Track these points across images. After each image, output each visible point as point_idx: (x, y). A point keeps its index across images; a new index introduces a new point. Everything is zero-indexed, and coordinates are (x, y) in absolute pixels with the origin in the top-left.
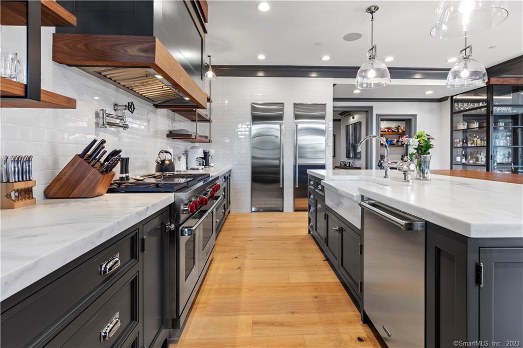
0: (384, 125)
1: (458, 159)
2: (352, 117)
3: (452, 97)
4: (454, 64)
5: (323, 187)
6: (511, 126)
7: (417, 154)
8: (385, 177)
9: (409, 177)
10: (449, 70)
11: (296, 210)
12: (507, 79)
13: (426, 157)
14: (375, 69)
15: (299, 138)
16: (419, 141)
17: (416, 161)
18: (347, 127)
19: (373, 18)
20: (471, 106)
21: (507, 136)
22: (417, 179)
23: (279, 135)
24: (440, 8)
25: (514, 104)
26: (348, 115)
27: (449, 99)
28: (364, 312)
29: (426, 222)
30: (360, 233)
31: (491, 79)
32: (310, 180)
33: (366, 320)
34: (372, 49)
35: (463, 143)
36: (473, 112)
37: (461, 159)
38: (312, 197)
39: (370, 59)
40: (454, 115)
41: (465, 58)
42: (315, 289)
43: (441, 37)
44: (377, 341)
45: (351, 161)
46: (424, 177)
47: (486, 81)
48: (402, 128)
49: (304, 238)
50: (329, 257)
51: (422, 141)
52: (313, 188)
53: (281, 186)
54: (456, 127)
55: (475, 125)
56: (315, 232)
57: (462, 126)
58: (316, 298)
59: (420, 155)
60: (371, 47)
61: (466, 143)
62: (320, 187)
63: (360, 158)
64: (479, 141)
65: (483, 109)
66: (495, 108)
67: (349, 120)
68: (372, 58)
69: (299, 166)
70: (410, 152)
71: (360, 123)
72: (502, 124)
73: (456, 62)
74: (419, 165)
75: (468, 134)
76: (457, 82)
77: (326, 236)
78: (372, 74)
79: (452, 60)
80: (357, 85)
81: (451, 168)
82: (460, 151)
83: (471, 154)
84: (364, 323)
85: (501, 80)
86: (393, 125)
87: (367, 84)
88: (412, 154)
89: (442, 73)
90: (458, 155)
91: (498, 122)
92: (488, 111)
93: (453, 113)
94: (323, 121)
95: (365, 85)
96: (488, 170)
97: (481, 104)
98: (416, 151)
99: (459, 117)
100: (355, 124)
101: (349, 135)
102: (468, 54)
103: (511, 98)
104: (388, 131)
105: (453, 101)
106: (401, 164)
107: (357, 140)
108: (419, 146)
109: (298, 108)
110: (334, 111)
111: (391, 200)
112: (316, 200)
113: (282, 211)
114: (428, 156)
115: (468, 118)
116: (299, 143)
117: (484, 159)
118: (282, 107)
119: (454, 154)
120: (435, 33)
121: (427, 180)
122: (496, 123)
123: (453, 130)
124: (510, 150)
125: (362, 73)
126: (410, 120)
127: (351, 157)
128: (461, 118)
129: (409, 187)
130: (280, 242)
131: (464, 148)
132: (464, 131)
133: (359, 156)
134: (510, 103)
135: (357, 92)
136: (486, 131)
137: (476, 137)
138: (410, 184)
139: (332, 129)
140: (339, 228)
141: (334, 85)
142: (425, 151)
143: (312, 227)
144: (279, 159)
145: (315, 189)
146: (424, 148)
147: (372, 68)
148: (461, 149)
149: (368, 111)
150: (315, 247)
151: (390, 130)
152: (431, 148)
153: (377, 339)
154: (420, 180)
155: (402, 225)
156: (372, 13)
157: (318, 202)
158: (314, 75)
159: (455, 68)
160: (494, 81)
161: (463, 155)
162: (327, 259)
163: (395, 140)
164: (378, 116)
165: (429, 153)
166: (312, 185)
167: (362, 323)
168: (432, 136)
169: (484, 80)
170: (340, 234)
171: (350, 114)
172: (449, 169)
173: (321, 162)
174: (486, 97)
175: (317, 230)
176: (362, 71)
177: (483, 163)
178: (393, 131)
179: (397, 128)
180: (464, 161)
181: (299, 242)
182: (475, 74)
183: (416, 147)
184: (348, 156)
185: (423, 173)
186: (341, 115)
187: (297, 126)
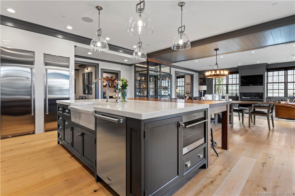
0: (105, 75)
1: (137, 93)
2: (86, 69)
3: (135, 64)
4: (135, 49)
5: (69, 110)
6: (154, 80)
7: (122, 89)
8: (107, 102)
9: (118, 100)
10: (134, 51)
11: (46, 131)
12: (153, 60)
13: (125, 91)
14: (101, 42)
15: (48, 80)
16: (122, 83)
17: (121, 93)
18: (84, 75)
19: (99, 13)
20: (142, 69)
21: (153, 84)
22: (122, 102)
23: (30, 77)
24: (130, 20)
25: (155, 70)
26: (84, 67)
27: (134, 65)
28: (97, 176)
29: (127, 117)
30: (94, 133)
31: (148, 58)
32: (59, 107)
33: (99, 180)
34: (99, 30)
35: (139, 86)
36: (142, 72)
37: (139, 93)
38: (60, 118)
39: (98, 36)
40: (136, 73)
41: (139, 47)
42: (66, 176)
43: (131, 34)
44: (104, 188)
45: (86, 96)
46: (125, 100)
47: (147, 59)
48: (114, 78)
49: (54, 148)
50: (74, 154)
51: (124, 83)
52: (61, 112)
53: (33, 115)
54: (137, 78)
55: (143, 78)
56: (64, 142)
57: (139, 78)
58: (66, 181)
59: (123, 89)
60: (98, 29)
61: (140, 86)
62: (67, 111)
63: (92, 94)
64: (144, 86)
65: (146, 72)
66: (149, 71)
67: (85, 70)
68: (99, 35)
69: (48, 99)
70: (118, 88)
71: (91, 73)
72: (152, 79)
73: (136, 48)
74: (123, 94)
75: (141, 82)
76: (137, 57)
77: (72, 141)
78: (99, 44)
79: (135, 47)
80: (90, 50)
81: (135, 97)
82: (138, 90)
83: (142, 92)
84: (97, 182)
85: (151, 60)
86: (109, 76)
87: (96, 50)
88: (120, 89)
89: (130, 52)
90: (137, 92)
91: (151, 78)
92: (147, 72)
93: (135, 72)
94: (67, 69)
95: (95, 50)
96: (147, 97)
97: (145, 69)
98: (121, 88)
99: (137, 74)
100: (88, 73)
101: (85, 80)
102: (140, 45)
103: (154, 68)
104: (107, 79)
105: (135, 67)
106: (115, 94)
107: (90, 82)
108: (122, 85)
109: (47, 58)
110: (75, 63)
111: (111, 110)
112: (64, 120)
113: (34, 133)
114: (126, 90)
115: (141, 75)
116: (49, 84)
117: (146, 94)
118: (33, 55)
119: (136, 91)
120: (128, 31)
121: (126, 102)
122: (150, 78)
123: (135, 80)
124: (154, 90)
125: (94, 43)
126: (118, 73)
127: (86, 93)
128: (138, 75)
129: (118, 105)
130: (34, 155)
131: (140, 88)
132: (140, 81)
133: (91, 93)
134: (154, 70)
135: (90, 53)
136: (147, 81)
137: (143, 84)
138: (119, 103)
139: (74, 74)
140: (81, 133)
141: (75, 46)
142: (125, 88)
143: (61, 139)
144: (31, 95)
145: (63, 113)
146: (124, 86)
147: (99, 41)
148: (138, 89)
149: (96, 66)
150: (63, 151)
151: (108, 78)
152: (127, 86)
153: (104, 187)
154: (123, 102)
155: (116, 121)
156: (99, 10)
157: (65, 121)
158: (60, 36)
159: (136, 50)
160: (149, 60)
161: (139, 92)
162: (73, 156)
163: (111, 84)
164: (102, 69)
165: (126, 89)
166: (61, 111)
167: (96, 182)
168: (128, 81)
169: (146, 58)
170: (82, 137)
171: (85, 67)
172: (134, 97)
173: (66, 96)
174: (146, 66)
175: (65, 140)
176: (94, 42)
177: (146, 95)
178: (109, 79)
179: (112, 77)
180: (139, 94)
181: (51, 151)
182: (143, 55)
183: (121, 86)
184: (84, 93)
185: (124, 98)
186: (80, 67)
187: (46, 70)
